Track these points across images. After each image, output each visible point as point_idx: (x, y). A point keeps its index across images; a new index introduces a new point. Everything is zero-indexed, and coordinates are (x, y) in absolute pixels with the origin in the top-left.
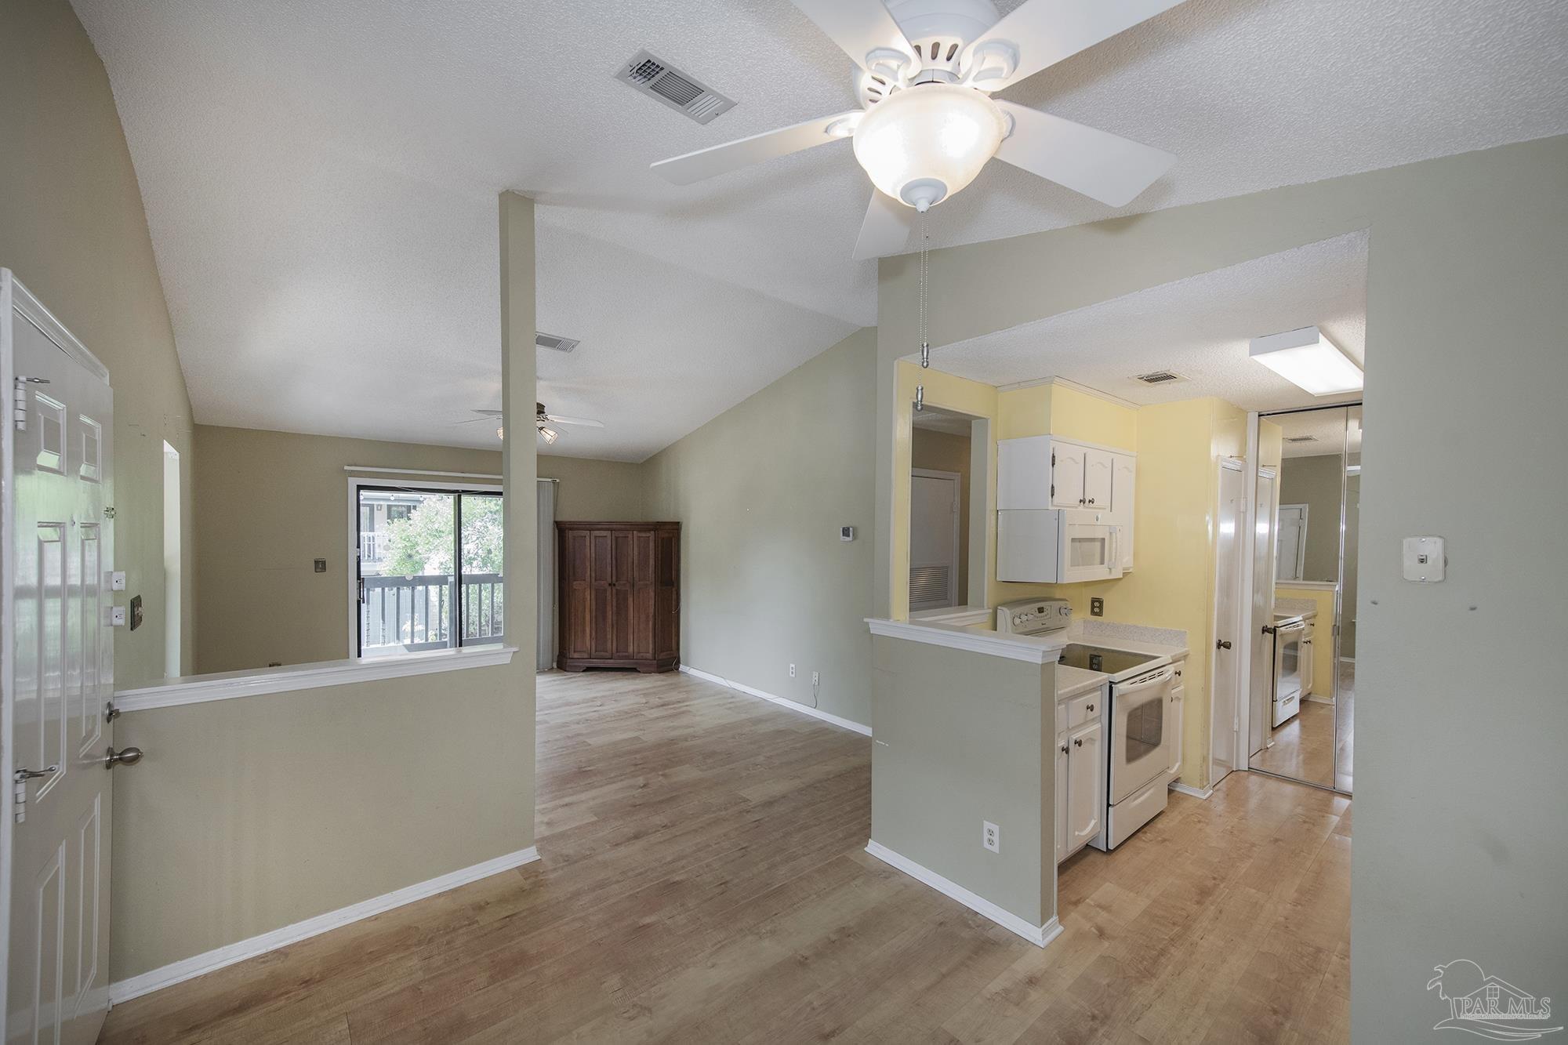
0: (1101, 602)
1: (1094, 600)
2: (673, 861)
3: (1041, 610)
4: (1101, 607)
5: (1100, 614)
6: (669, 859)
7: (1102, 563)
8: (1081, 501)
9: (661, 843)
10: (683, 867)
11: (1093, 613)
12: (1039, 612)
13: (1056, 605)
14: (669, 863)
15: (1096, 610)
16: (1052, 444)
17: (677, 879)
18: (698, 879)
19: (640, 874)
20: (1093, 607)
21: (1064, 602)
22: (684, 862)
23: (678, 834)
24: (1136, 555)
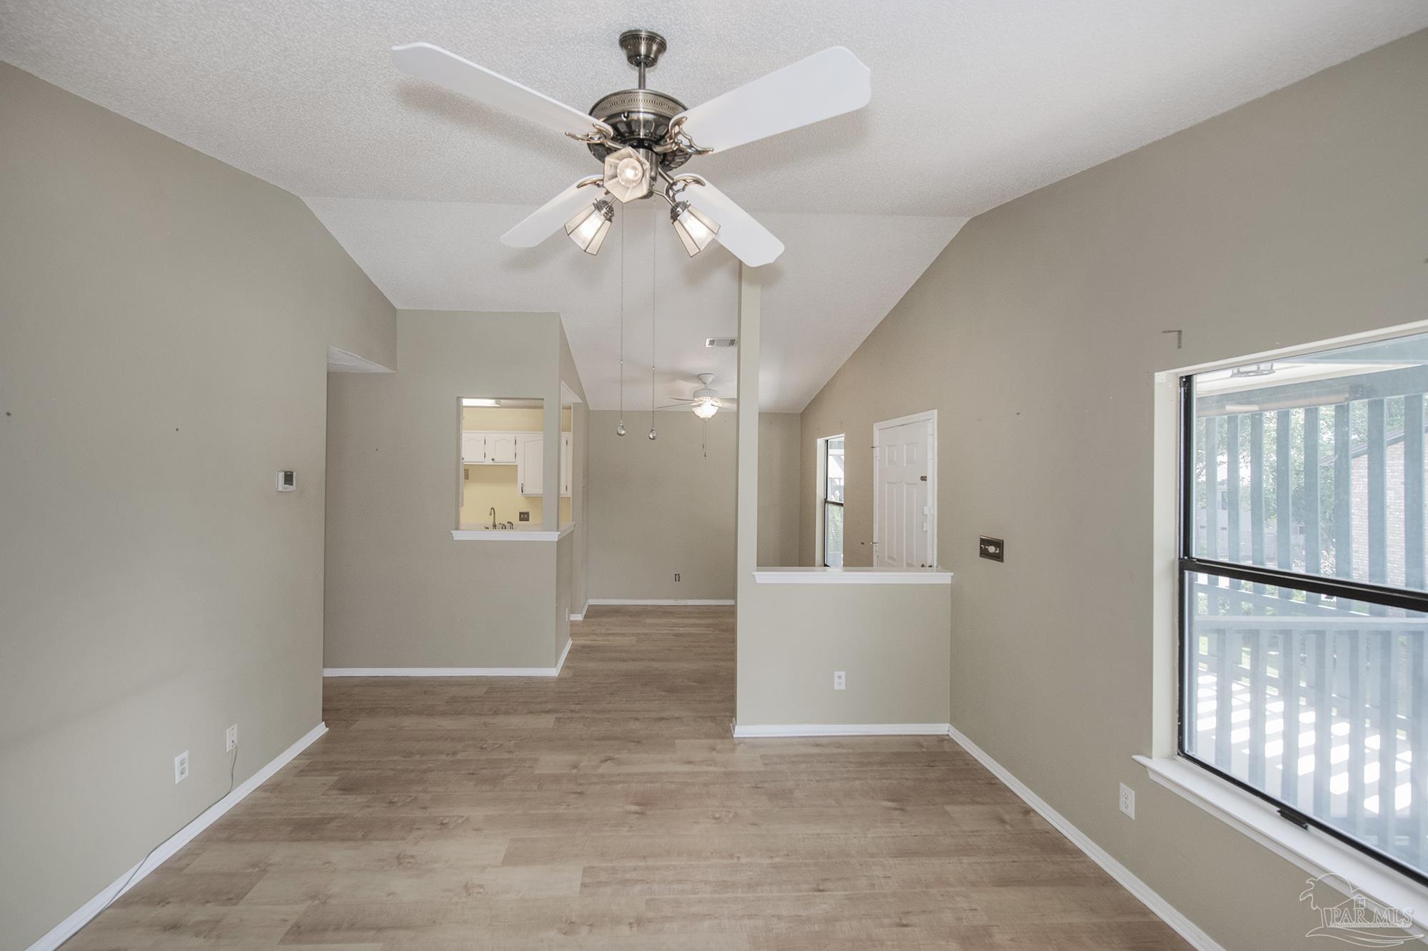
2: (655, 700)
6: (657, 702)
10: (655, 696)
14: (659, 700)
17: (662, 693)
18: (654, 689)
22: (651, 698)
23: (634, 713)
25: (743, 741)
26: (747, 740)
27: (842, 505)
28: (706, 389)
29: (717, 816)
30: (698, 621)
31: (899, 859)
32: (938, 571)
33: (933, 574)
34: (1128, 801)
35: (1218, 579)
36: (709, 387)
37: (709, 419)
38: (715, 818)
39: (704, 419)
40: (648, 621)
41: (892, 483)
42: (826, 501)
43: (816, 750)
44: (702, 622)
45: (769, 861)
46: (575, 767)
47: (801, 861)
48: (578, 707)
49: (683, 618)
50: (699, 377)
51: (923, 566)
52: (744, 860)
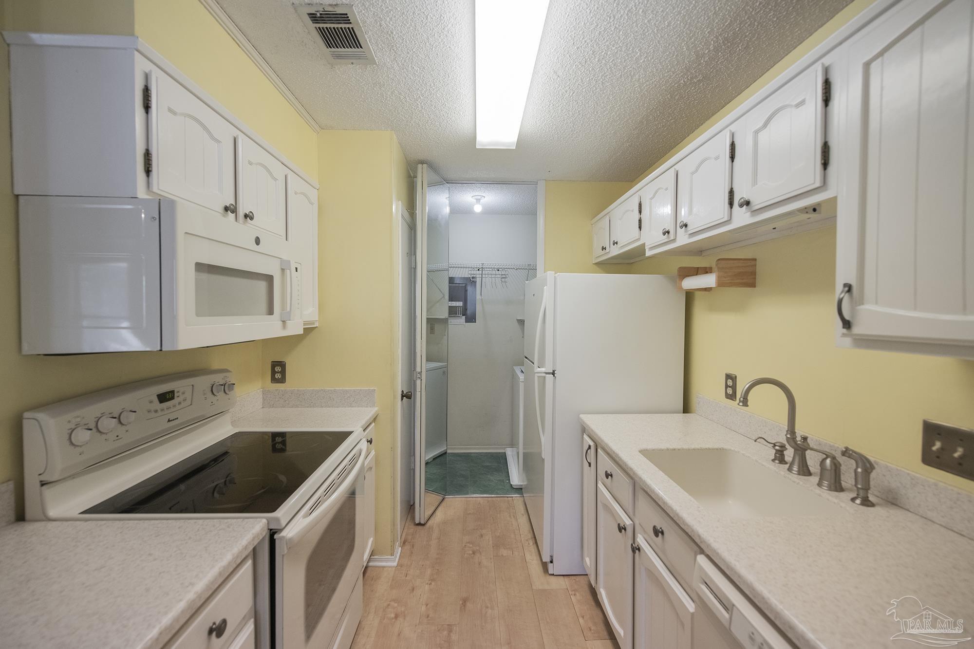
0: (282, 365)
1: (274, 364)
3: (164, 398)
4: (283, 373)
5: (282, 380)
7: (271, 312)
8: (226, 209)
11: (274, 380)
12: (161, 402)
13: (203, 382)
15: (278, 376)
16: (141, 65)
20: (273, 372)
21: (221, 375)
24: (321, 308)
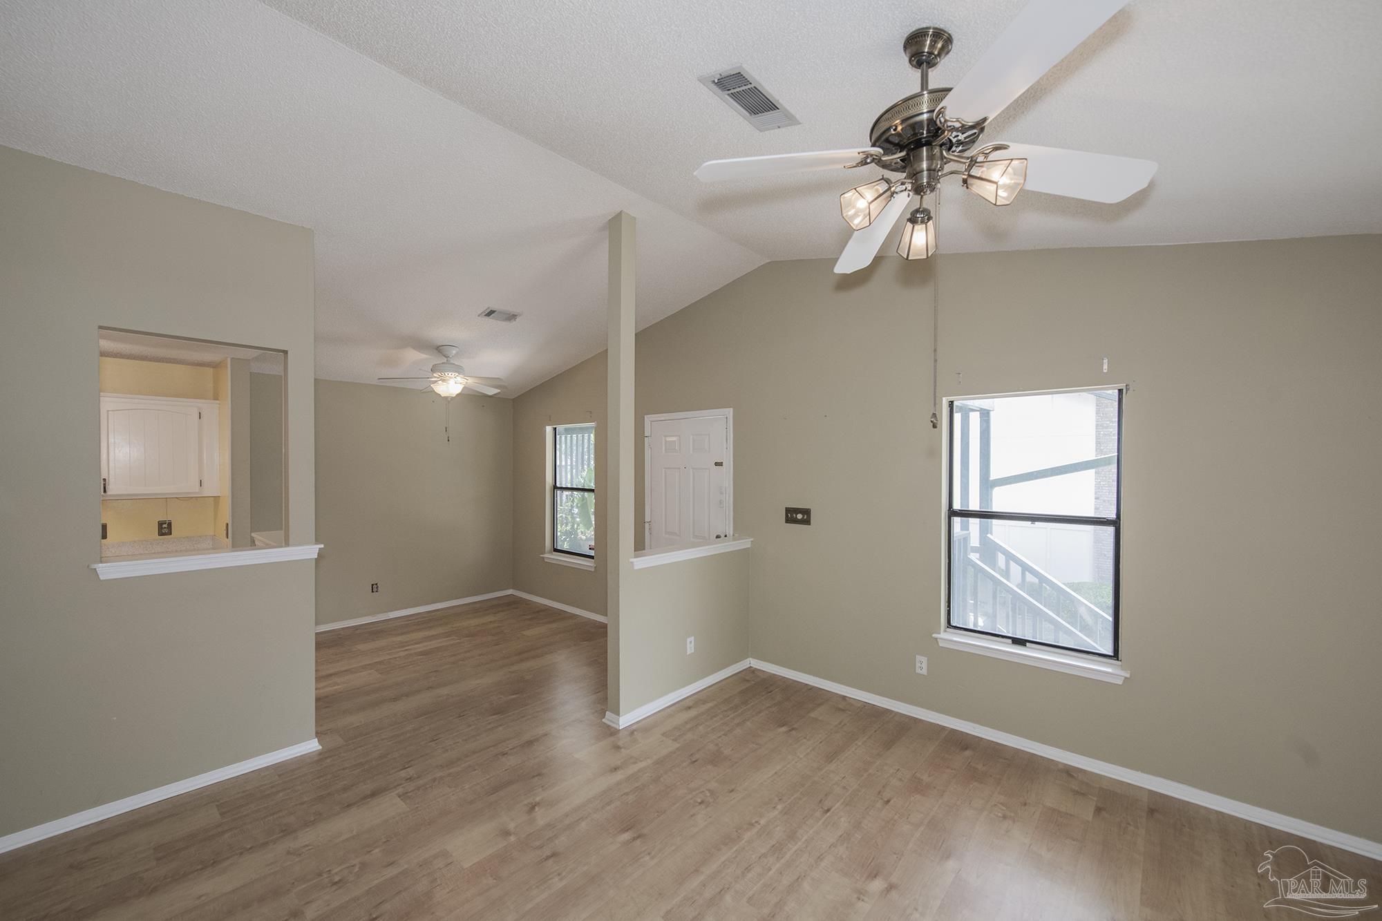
2: (497, 727)
6: (501, 728)
9: (508, 740)
10: (490, 723)
14: (501, 725)
17: (494, 717)
18: (478, 718)
19: (522, 717)
22: (489, 727)
23: (492, 749)
25: (632, 731)
26: (634, 727)
27: (592, 491)
28: (448, 362)
29: (699, 800)
30: (427, 633)
31: (834, 761)
32: (734, 540)
33: (730, 543)
34: (922, 665)
35: (992, 522)
36: (452, 362)
37: (453, 398)
38: (700, 803)
39: (446, 398)
40: (362, 647)
41: (668, 468)
42: (555, 487)
43: (693, 713)
44: (433, 632)
45: (776, 812)
46: (507, 833)
47: (793, 798)
48: (411, 772)
49: (402, 634)
50: (439, 349)
51: (718, 537)
52: (763, 822)
